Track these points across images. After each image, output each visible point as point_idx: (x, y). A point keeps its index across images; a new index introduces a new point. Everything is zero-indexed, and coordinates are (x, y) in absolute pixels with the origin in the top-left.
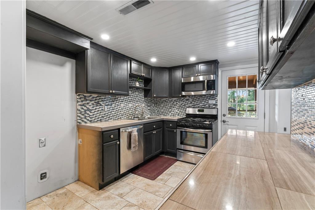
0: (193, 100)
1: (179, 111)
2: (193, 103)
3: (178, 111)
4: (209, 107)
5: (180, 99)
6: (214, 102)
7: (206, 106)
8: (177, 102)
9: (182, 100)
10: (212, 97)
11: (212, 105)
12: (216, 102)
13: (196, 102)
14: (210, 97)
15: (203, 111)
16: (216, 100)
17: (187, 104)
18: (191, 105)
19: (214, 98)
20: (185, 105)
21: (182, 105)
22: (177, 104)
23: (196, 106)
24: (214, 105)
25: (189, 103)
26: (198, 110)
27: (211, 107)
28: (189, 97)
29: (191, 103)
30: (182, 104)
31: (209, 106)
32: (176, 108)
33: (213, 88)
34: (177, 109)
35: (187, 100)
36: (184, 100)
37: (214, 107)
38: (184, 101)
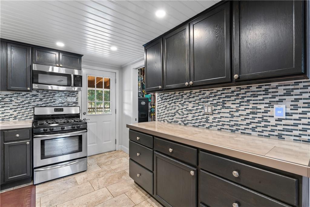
0: (44, 96)
1: (17, 112)
2: (44, 100)
3: (15, 113)
4: (68, 106)
5: (20, 94)
6: (74, 100)
7: (64, 104)
8: (11, 97)
9: (23, 96)
10: (71, 94)
11: (71, 103)
12: (77, 100)
13: (50, 99)
14: (69, 94)
15: (62, 110)
16: (77, 97)
17: (34, 101)
18: (40, 103)
19: (74, 96)
20: (29, 103)
21: (23, 103)
22: (11, 101)
23: (49, 104)
24: (74, 103)
25: (38, 100)
26: (55, 109)
27: (70, 105)
28: (38, 92)
29: (41, 100)
30: (23, 101)
31: (69, 104)
32: (9, 108)
33: (80, 85)
34: (11, 109)
35: (34, 96)
36: (28, 95)
37: (74, 105)
38: (27, 97)
